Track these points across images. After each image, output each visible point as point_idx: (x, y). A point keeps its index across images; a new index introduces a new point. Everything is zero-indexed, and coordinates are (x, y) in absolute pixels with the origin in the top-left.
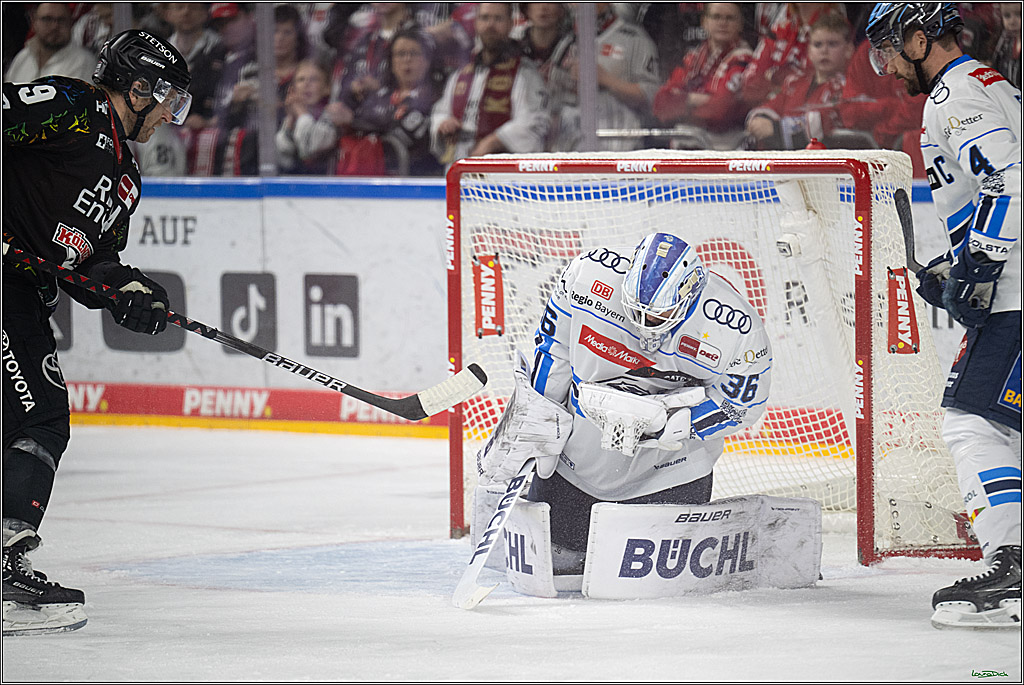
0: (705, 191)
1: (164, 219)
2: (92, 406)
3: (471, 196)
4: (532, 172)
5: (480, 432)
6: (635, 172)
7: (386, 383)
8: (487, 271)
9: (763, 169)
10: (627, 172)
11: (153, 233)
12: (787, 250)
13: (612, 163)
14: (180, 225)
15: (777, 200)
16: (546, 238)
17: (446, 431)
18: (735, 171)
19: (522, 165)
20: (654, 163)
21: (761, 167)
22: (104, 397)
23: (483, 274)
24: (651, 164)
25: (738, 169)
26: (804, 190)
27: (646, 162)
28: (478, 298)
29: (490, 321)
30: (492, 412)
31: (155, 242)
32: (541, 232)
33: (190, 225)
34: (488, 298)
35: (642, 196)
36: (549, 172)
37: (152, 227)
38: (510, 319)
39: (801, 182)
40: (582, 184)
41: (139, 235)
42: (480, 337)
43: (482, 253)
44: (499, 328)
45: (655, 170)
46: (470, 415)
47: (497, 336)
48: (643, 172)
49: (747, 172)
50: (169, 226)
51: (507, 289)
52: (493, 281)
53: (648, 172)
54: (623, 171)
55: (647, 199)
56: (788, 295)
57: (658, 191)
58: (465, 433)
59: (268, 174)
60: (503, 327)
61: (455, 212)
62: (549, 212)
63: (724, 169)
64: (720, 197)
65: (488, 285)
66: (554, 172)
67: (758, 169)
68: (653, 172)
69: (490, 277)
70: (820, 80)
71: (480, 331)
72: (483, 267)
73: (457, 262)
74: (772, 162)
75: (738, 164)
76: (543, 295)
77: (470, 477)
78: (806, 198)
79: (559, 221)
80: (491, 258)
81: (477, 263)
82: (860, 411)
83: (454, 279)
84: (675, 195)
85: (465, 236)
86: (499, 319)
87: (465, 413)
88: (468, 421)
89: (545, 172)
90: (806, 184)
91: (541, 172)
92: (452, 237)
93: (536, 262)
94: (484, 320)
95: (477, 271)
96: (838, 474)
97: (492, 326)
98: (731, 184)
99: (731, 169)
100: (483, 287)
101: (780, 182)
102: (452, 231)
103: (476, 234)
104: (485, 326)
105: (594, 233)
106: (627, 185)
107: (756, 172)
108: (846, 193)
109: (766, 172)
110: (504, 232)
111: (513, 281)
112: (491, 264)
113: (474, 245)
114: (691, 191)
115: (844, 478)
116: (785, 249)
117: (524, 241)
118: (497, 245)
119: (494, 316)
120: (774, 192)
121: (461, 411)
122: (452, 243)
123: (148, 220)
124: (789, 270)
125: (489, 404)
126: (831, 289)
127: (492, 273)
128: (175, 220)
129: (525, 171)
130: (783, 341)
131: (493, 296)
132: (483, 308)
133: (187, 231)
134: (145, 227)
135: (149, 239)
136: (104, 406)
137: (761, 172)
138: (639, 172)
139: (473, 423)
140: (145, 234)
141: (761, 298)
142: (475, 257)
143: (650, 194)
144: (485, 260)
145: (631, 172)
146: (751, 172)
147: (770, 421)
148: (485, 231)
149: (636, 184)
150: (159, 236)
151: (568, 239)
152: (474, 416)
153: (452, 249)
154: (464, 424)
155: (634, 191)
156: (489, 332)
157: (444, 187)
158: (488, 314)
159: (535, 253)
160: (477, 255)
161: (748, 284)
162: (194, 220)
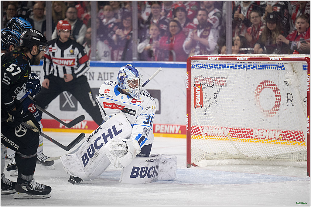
0: (263, 66)
1: (104, 73)
2: (83, 127)
3: (194, 67)
4: (212, 60)
5: (196, 136)
6: (242, 60)
7: (168, 122)
8: (198, 89)
9: (280, 60)
10: (240, 60)
11: (101, 77)
12: (287, 84)
13: (236, 57)
14: (109, 75)
15: (284, 69)
16: (216, 79)
17: (186, 136)
18: (272, 60)
19: (209, 58)
20: (248, 58)
21: (279, 59)
22: (87, 125)
23: (197, 90)
24: (247, 58)
25: (273, 60)
26: (292, 66)
27: (246, 57)
28: (195, 97)
29: (199, 103)
30: (199, 130)
31: (102, 80)
32: (214, 78)
33: (112, 75)
34: (198, 97)
35: (244, 67)
36: (217, 60)
37: (101, 75)
38: (204, 103)
39: (291, 64)
40: (226, 64)
41: (97, 78)
42: (196, 108)
43: (197, 84)
44: (201, 105)
45: (248, 60)
46: (193, 131)
47: (201, 108)
48: (245, 60)
49: (275, 60)
50: (106, 75)
51: (204, 94)
52: (199, 92)
53: (246, 60)
54: (238, 60)
55: (245, 68)
56: (287, 97)
57: (249, 66)
58: (191, 136)
59: (135, 60)
60: (202, 105)
61: (189, 71)
62: (217, 72)
63: (268, 60)
64: (267, 68)
65: (198, 93)
66: (218, 60)
67: (279, 60)
68: (247, 60)
69: (199, 90)
70: (299, 34)
71: (196, 106)
72: (197, 88)
73: (189, 86)
74: (283, 58)
75: (273, 58)
76: (215, 96)
77: (193, 149)
78: (293, 68)
79: (220, 74)
80: (199, 85)
81: (195, 86)
82: (308, 131)
83: (189, 91)
84: (254, 67)
85: (192, 79)
86: (201, 103)
87: (191, 130)
88: (192, 133)
89: (215, 60)
90: (293, 64)
91: (214, 60)
92: (188, 79)
93: (213, 86)
94: (197, 103)
95: (195, 89)
96: (302, 150)
97: (199, 105)
98: (271, 64)
99: (270, 60)
100: (197, 94)
101: (286, 64)
102: (188, 77)
103: (195, 78)
104: (197, 105)
105: (230, 78)
106: (240, 64)
107: (278, 60)
108: (305, 67)
109: (281, 60)
110: (203, 77)
111: (206, 92)
112: (199, 87)
113: (194, 81)
114: (259, 66)
115: (304, 151)
116: (287, 83)
117: (209, 80)
118: (201, 81)
119: (200, 102)
120: (283, 66)
121: (190, 130)
122: (188, 80)
123: (100, 73)
124: (288, 89)
125: (198, 128)
126: (300, 95)
127: (199, 89)
128: (108, 73)
129: (210, 60)
130: (286, 110)
131: (199, 96)
132: (197, 99)
133: (111, 77)
134: (99, 76)
135: (100, 79)
136: (87, 127)
137: (279, 61)
138: (243, 60)
139: (193, 133)
140: (99, 77)
141: (279, 97)
142: (194, 85)
143: (246, 67)
144: (197, 86)
145: (241, 60)
146: (277, 61)
147: (282, 134)
148: (198, 77)
149: (242, 64)
150: (103, 78)
151: (222, 80)
152: (194, 131)
153: (188, 82)
154: (191, 134)
155: (242, 66)
156: (198, 107)
157: (186, 64)
158: (198, 101)
159: (212, 84)
160: (195, 84)
161: (275, 93)
162: (113, 73)
